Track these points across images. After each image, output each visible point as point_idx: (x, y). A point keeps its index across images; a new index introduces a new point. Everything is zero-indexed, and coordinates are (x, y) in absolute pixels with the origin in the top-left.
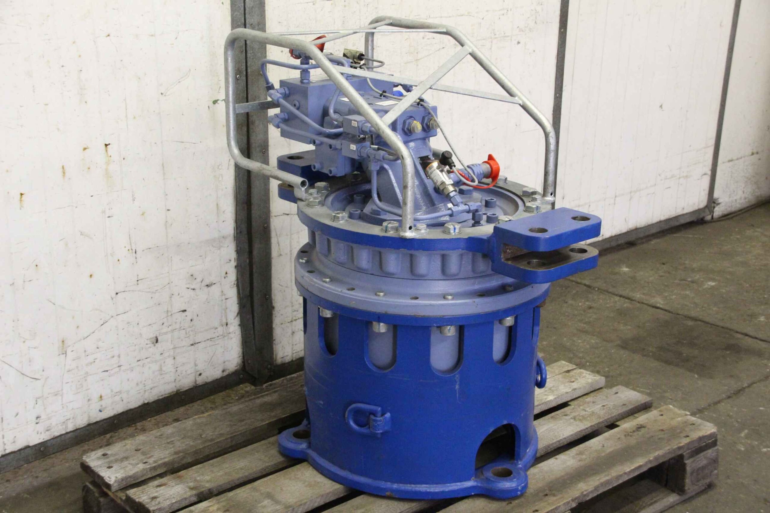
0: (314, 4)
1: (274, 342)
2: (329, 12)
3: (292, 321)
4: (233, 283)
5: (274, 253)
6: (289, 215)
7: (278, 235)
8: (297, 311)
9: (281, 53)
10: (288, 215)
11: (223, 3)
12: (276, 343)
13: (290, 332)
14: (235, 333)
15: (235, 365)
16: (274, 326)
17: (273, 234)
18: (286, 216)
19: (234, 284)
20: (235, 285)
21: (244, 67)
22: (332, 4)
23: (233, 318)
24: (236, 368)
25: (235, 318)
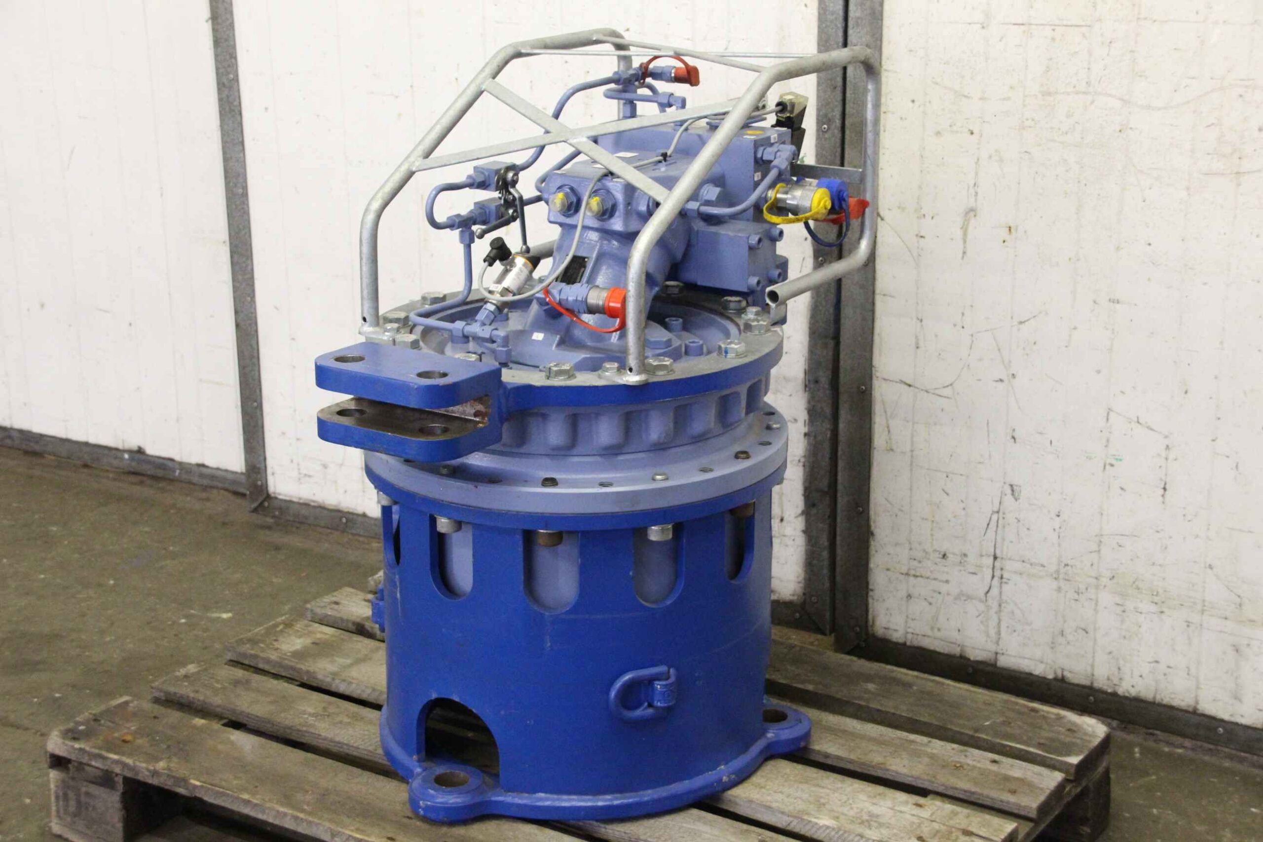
0: (983, 27)
1: (871, 593)
2: (1016, 46)
3: (907, 574)
4: (797, 459)
5: (879, 440)
6: (911, 388)
7: (889, 414)
8: (920, 562)
9: (911, 104)
10: (910, 386)
11: (806, 5)
12: (876, 597)
13: (903, 593)
14: (794, 540)
15: (791, 592)
16: (872, 565)
17: (878, 408)
18: (906, 387)
19: (799, 461)
20: (801, 464)
21: (837, 113)
22: (1024, 32)
23: (793, 515)
24: (791, 598)
25: (796, 517)
